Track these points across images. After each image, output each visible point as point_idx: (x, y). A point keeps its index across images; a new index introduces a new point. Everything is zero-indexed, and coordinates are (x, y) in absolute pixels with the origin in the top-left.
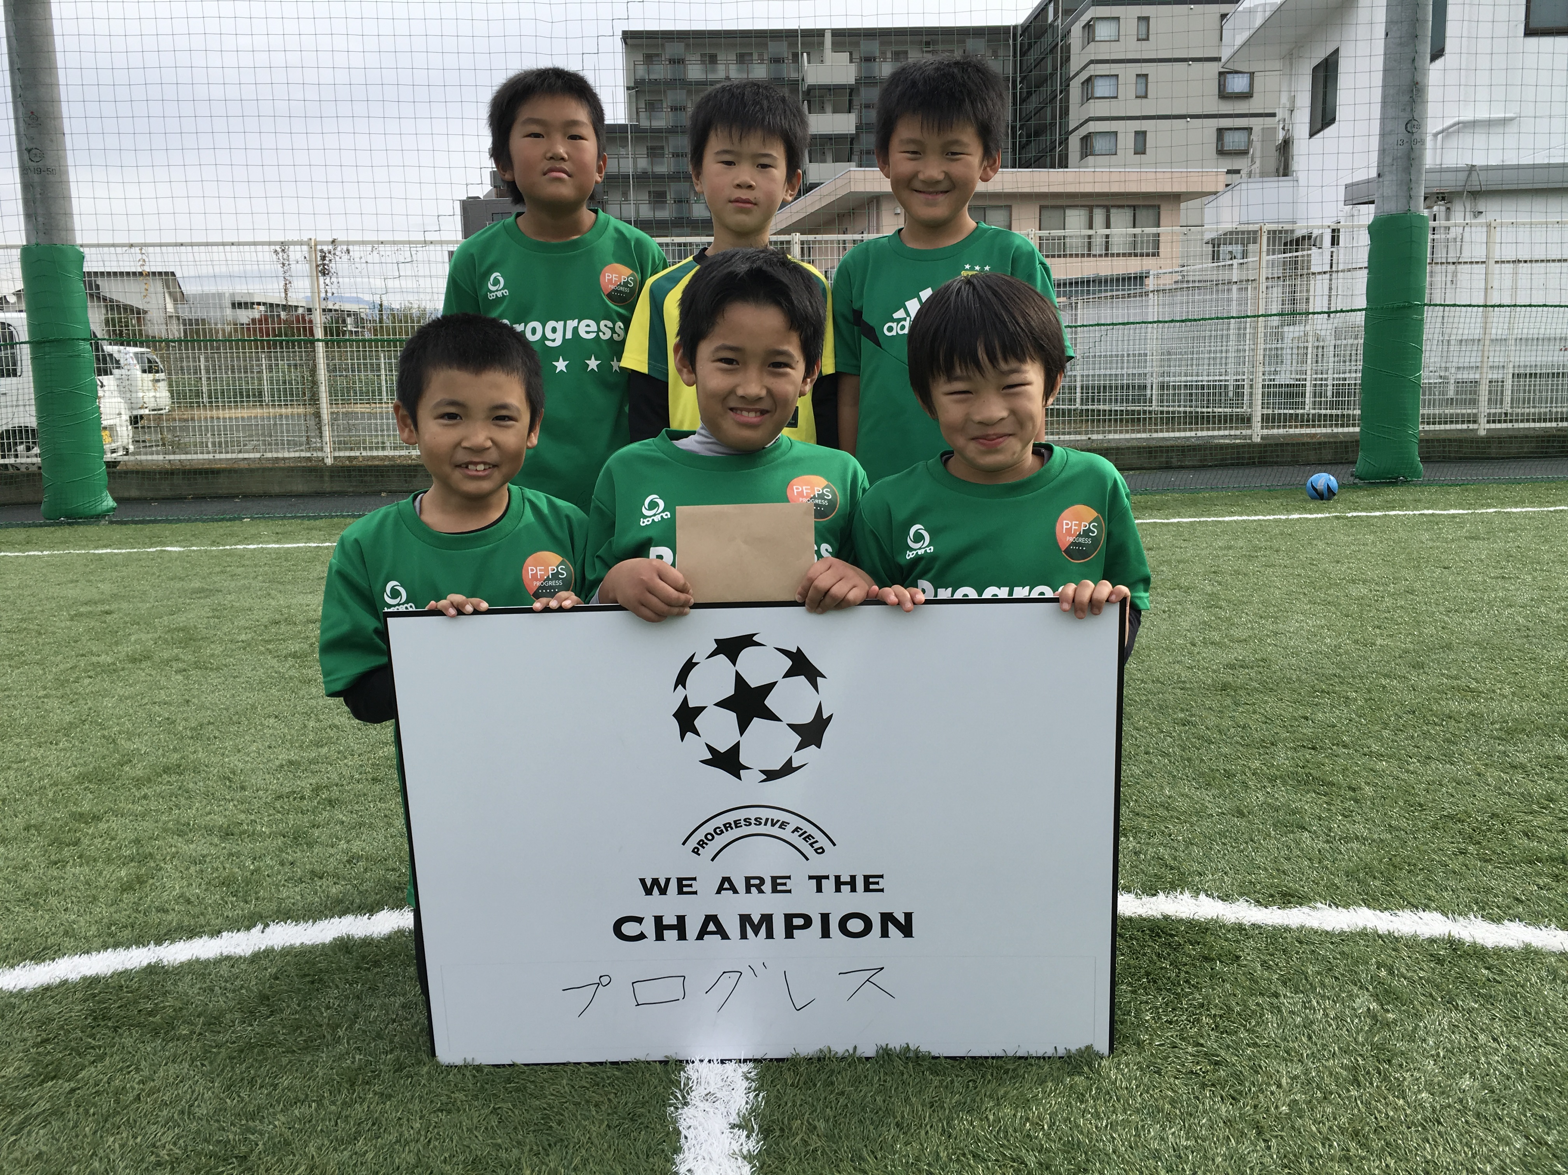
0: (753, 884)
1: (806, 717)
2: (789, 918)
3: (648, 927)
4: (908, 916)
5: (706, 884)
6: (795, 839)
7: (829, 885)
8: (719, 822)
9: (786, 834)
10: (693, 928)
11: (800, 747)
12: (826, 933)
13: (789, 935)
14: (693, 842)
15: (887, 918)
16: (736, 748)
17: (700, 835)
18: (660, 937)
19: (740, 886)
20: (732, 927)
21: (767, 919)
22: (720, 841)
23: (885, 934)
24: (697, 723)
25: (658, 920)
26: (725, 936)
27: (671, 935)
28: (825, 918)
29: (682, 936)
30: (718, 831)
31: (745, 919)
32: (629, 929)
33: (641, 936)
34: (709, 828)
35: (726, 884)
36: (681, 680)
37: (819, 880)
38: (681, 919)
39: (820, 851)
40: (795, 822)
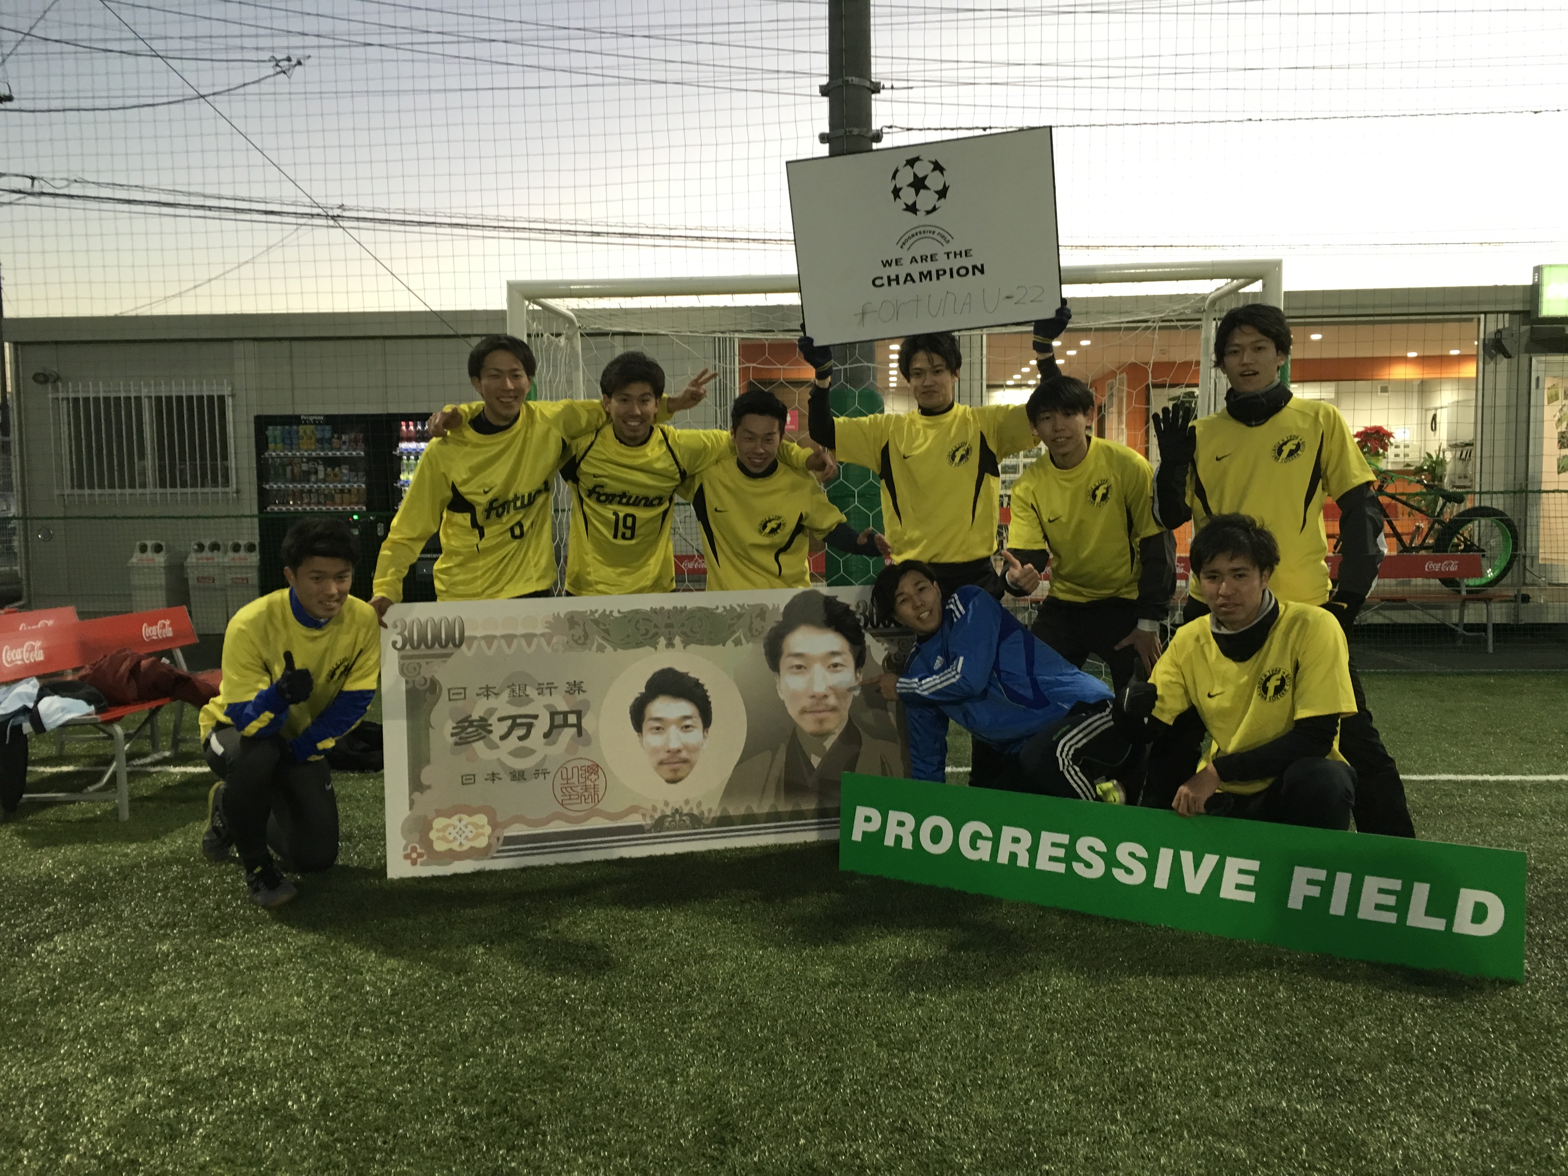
0: (924, 259)
1: (940, 187)
2: (937, 271)
3: (885, 281)
4: (982, 266)
5: (906, 261)
6: (939, 238)
7: (952, 256)
8: (910, 234)
9: (935, 236)
10: (902, 280)
11: (939, 199)
12: (952, 276)
13: (938, 278)
14: (901, 243)
15: (974, 267)
16: (915, 204)
17: (903, 240)
18: (889, 284)
19: (919, 260)
20: (916, 277)
21: (929, 273)
22: (910, 242)
23: (974, 274)
24: (901, 194)
25: (889, 277)
26: (914, 281)
27: (894, 283)
28: (951, 270)
29: (898, 283)
30: (909, 238)
31: (921, 273)
32: (878, 282)
33: (883, 285)
34: (906, 237)
35: (914, 260)
36: (894, 177)
37: (948, 254)
38: (897, 276)
39: (948, 242)
40: (937, 231)
